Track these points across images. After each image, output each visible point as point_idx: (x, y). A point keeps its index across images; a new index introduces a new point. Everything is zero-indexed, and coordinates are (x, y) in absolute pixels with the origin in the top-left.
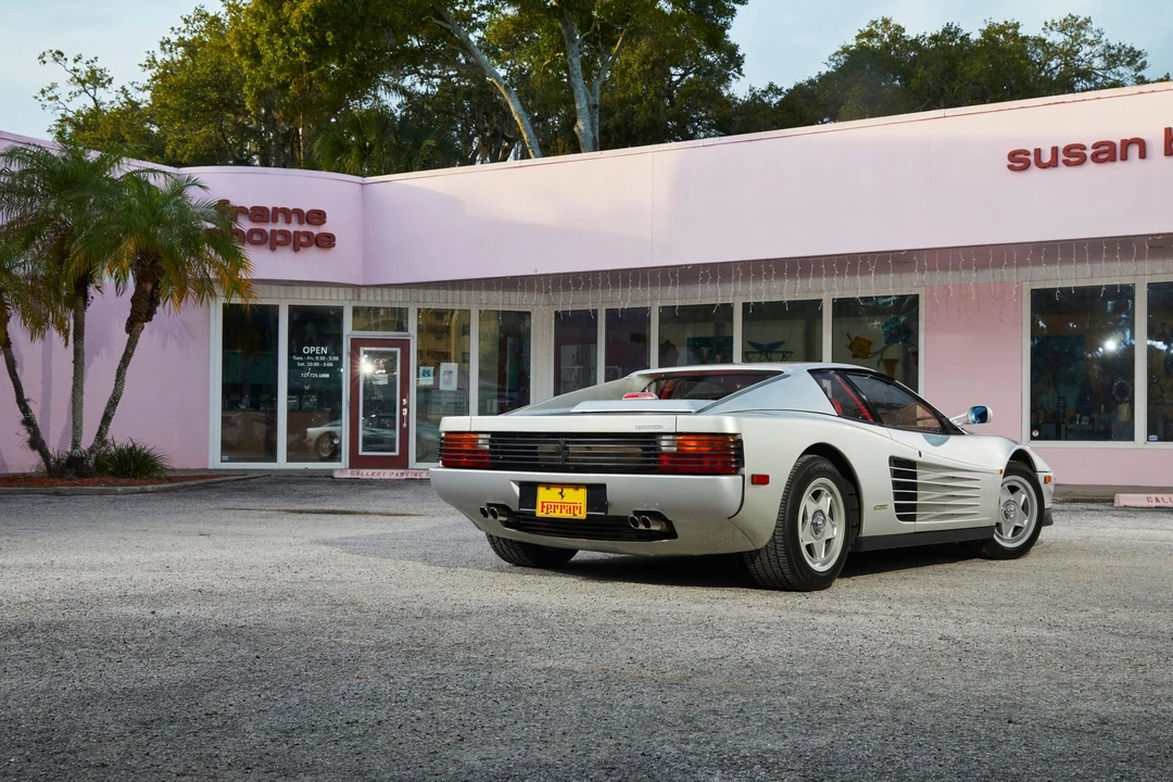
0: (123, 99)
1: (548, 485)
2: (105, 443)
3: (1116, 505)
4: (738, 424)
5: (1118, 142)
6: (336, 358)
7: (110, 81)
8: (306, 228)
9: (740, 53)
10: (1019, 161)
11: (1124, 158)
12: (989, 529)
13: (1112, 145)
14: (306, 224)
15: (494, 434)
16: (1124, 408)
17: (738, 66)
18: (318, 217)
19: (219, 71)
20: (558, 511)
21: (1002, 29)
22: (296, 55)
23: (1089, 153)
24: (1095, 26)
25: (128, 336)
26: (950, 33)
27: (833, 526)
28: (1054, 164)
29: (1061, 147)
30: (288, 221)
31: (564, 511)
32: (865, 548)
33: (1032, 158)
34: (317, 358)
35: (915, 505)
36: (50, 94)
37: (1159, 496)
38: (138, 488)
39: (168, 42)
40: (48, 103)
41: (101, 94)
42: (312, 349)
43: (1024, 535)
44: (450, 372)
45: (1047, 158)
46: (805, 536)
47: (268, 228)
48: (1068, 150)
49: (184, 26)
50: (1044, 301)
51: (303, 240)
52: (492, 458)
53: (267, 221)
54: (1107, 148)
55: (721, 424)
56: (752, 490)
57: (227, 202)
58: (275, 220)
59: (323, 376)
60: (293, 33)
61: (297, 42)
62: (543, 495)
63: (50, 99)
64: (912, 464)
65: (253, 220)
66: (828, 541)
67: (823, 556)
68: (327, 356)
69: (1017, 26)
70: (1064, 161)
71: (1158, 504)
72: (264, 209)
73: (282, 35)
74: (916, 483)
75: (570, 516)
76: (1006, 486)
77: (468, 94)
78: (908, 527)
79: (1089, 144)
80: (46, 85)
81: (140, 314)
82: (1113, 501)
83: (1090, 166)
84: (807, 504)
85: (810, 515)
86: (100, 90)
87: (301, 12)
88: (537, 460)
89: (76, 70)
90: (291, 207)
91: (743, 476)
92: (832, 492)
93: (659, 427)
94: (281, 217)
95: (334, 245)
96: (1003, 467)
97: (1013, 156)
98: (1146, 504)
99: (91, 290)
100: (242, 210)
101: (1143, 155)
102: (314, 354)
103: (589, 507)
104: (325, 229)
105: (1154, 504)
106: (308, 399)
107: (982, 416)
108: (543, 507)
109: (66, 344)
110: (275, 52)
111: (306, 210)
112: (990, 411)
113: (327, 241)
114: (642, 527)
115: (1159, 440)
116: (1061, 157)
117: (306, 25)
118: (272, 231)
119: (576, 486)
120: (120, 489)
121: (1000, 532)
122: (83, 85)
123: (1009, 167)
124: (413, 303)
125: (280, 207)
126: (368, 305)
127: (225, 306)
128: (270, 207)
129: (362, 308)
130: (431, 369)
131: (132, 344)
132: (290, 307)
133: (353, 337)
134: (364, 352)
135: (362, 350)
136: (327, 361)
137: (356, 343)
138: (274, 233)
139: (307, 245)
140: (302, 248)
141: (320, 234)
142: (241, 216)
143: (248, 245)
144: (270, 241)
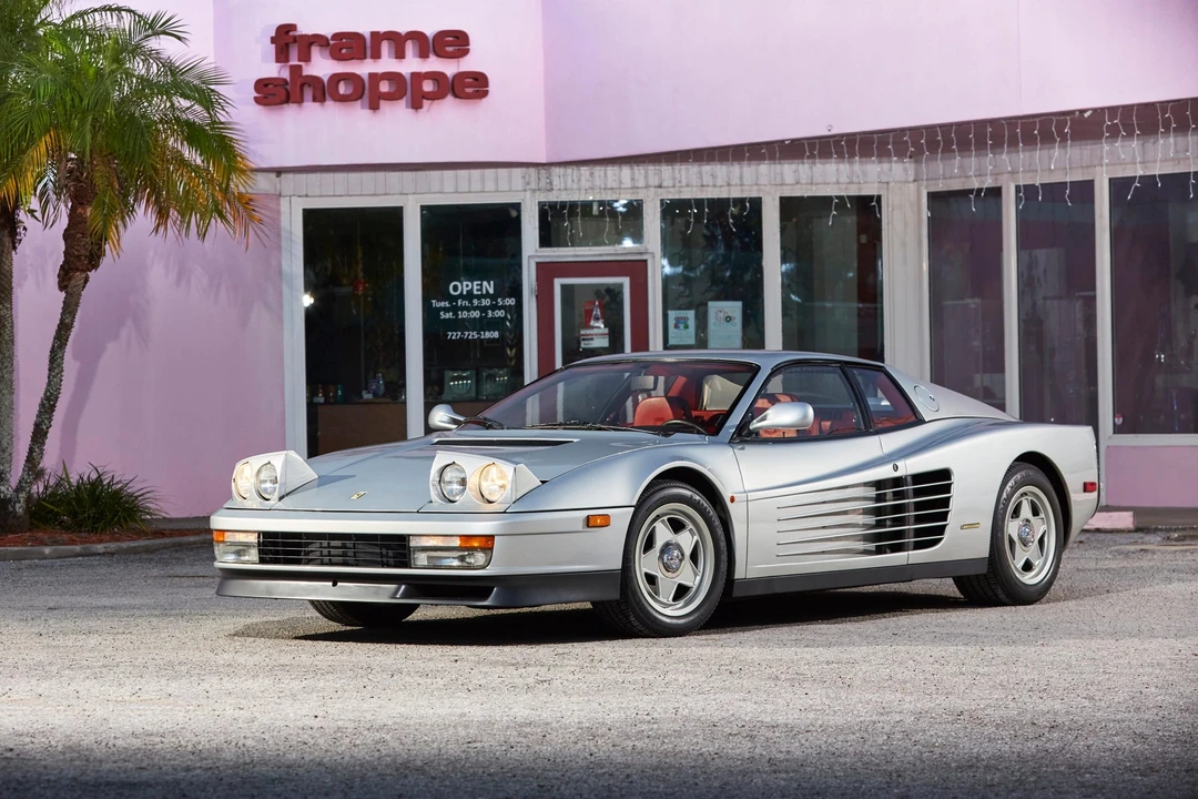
2: (39, 474)
6: (511, 302)
14: (432, 58)
18: (454, 44)
25: (63, 294)
30: (400, 55)
34: (475, 302)
42: (464, 286)
44: (729, 319)
47: (364, 68)
51: (428, 86)
53: (362, 57)
57: (292, 27)
58: (377, 56)
59: (488, 335)
65: (337, 55)
68: (493, 297)
72: (357, 36)
81: (78, 257)
90: (403, 29)
95: (485, 94)
100: (316, 41)
102: (470, 296)
104: (468, 64)
106: (492, 377)
111: (430, 31)
113: (474, 86)
118: (372, 76)
120: (47, 550)
124: (653, 189)
125: (382, 29)
126: (565, 197)
127: (309, 215)
128: (365, 29)
129: (553, 205)
130: (691, 314)
131: (70, 308)
132: (423, 208)
133: (539, 265)
134: (563, 287)
135: (558, 283)
136: (494, 307)
137: (547, 271)
138: (375, 78)
139: (433, 97)
140: (426, 103)
141: (461, 76)
142: (315, 51)
143: (329, 103)
144: (369, 94)
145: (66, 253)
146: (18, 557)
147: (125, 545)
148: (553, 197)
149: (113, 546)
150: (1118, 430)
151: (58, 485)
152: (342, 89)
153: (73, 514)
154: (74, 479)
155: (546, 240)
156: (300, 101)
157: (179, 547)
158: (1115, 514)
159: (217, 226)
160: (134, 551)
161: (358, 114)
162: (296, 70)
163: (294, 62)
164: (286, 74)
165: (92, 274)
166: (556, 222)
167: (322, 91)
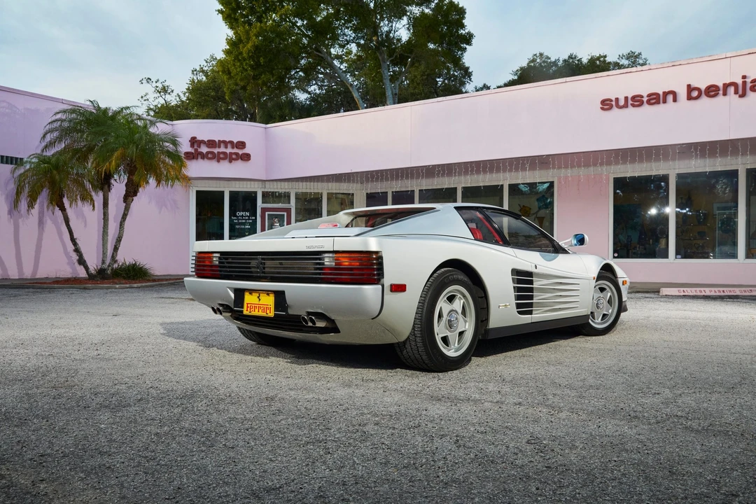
0: (178, 99)
1: (251, 291)
2: (116, 261)
3: (661, 294)
4: (380, 244)
5: (661, 93)
6: (254, 218)
7: (172, 91)
8: (235, 150)
9: (470, 70)
10: (607, 104)
11: (665, 102)
12: (586, 317)
13: (657, 94)
15: (222, 253)
16: (663, 241)
17: (469, 77)
18: (241, 145)
19: (215, 82)
20: (257, 310)
21: (598, 58)
22: (246, 70)
23: (645, 99)
24: (643, 57)
25: (125, 204)
26: (572, 58)
27: (466, 322)
28: (626, 106)
29: (630, 97)
30: (226, 147)
31: (260, 310)
32: (491, 336)
33: (614, 103)
34: (244, 218)
35: (532, 303)
36: (145, 98)
37: (685, 289)
38: (128, 285)
39: (196, 70)
40: (144, 102)
41: (168, 98)
42: (241, 214)
43: (609, 319)
45: (622, 103)
46: (440, 330)
47: (216, 151)
48: (633, 98)
49: (206, 64)
50: (620, 183)
51: (234, 156)
52: (221, 271)
54: (655, 96)
55: (366, 243)
56: (391, 298)
57: (196, 138)
58: (219, 147)
59: (247, 227)
60: (245, 60)
61: (246, 64)
62: (249, 299)
63: (145, 100)
64: (530, 274)
65: (208, 147)
66: (461, 334)
67: (456, 345)
68: (249, 217)
69: (605, 57)
70: (631, 104)
71: (684, 294)
72: (214, 141)
73: (239, 60)
74: (533, 288)
75: (264, 314)
76: (597, 287)
77: (339, 94)
78: (526, 319)
79: (645, 95)
80: (143, 94)
81: (130, 192)
82: (659, 292)
83: (646, 106)
84: (442, 304)
85: (445, 314)
86: (167, 96)
87: (248, 48)
88: (251, 272)
89: (157, 87)
90: (227, 140)
91: (383, 286)
92: (464, 296)
93: (322, 247)
94: (222, 145)
96: (596, 275)
97: (603, 102)
98: (677, 294)
99: (112, 181)
100: (203, 142)
101: (675, 100)
102: (242, 216)
103: (276, 308)
104: (245, 151)
105: (682, 294)
107: (581, 241)
108: (248, 307)
109: (94, 209)
110: (236, 68)
112: (586, 237)
113: (246, 157)
114: (310, 324)
115: (682, 258)
116: (630, 102)
117: (250, 54)
118: (218, 152)
119: (268, 292)
120: (117, 286)
121: (593, 318)
122: (160, 92)
123: (602, 109)
124: (293, 190)
125: (221, 140)
126: (269, 190)
127: (197, 192)
128: (217, 139)
129: (267, 192)
131: (127, 209)
132: (230, 192)
133: (261, 208)
134: (268, 215)
135: (267, 213)
136: (249, 219)
137: (264, 210)
139: (236, 159)
140: (233, 161)
141: (243, 154)
142: (202, 145)
143: (206, 159)
145: (126, 191)
146: (108, 288)
147: (144, 284)
148: (266, 190)
149: (139, 285)
151: (122, 265)
152: (210, 156)
153: (127, 274)
154: (127, 264)
155: (263, 201)
156: (197, 159)
157: (161, 285)
159: (177, 183)
160: (147, 287)
161: (214, 164)
163: (196, 147)
164: (193, 151)
165: (134, 198)
166: (267, 196)
167: (204, 156)
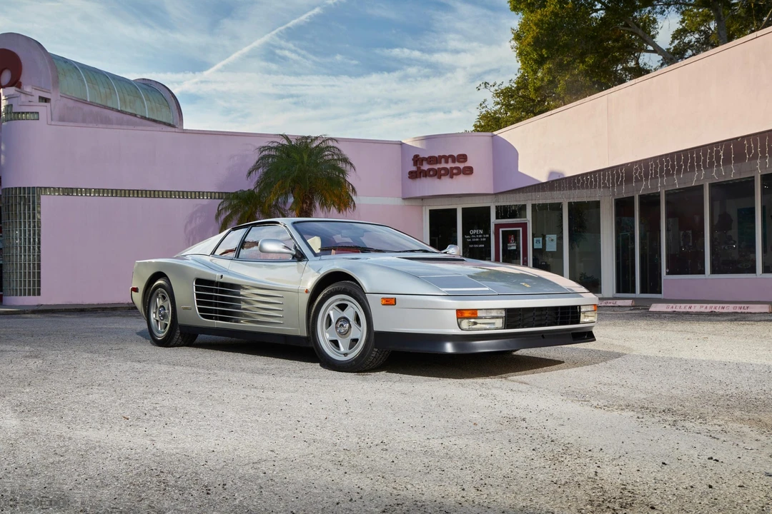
6: (487, 236)
14: (457, 163)
18: (463, 158)
30: (447, 162)
34: (477, 236)
36: (484, 105)
42: (474, 231)
44: (552, 240)
47: (436, 167)
51: (455, 171)
57: (418, 156)
58: (440, 163)
59: (481, 246)
63: (483, 108)
65: (430, 163)
68: (482, 234)
74: (217, 296)
78: (211, 323)
89: (496, 90)
90: (447, 155)
94: (443, 160)
100: (424, 159)
102: (476, 234)
104: (467, 164)
111: (456, 155)
113: (469, 171)
124: (529, 201)
125: (441, 155)
126: (503, 204)
127: (430, 210)
128: (437, 155)
129: (500, 207)
130: (541, 239)
132: (463, 209)
133: (495, 225)
134: (502, 232)
135: (501, 230)
136: (482, 238)
137: (497, 226)
138: (440, 169)
139: (458, 174)
140: (454, 176)
141: (465, 167)
142: (424, 163)
143: (428, 177)
144: (438, 174)
148: (500, 204)
150: (668, 274)
152: (431, 173)
155: (497, 218)
156: (420, 177)
158: (626, 301)
161: (435, 181)
162: (419, 168)
163: (418, 166)
164: (416, 170)
166: (504, 212)
167: (426, 174)
